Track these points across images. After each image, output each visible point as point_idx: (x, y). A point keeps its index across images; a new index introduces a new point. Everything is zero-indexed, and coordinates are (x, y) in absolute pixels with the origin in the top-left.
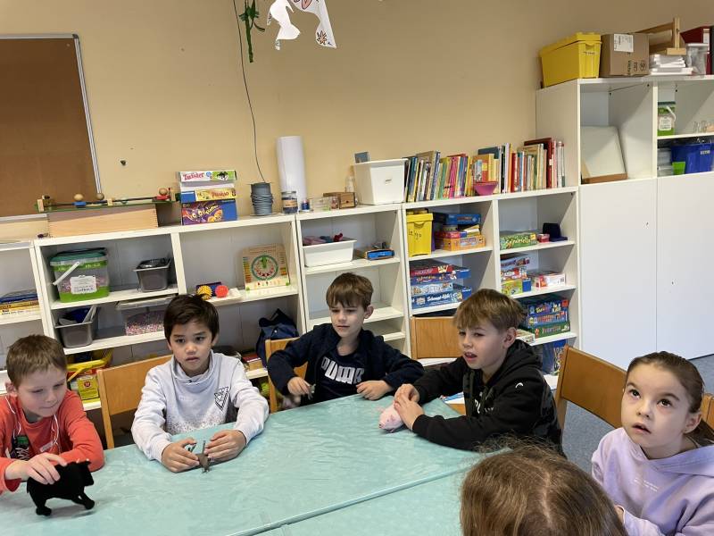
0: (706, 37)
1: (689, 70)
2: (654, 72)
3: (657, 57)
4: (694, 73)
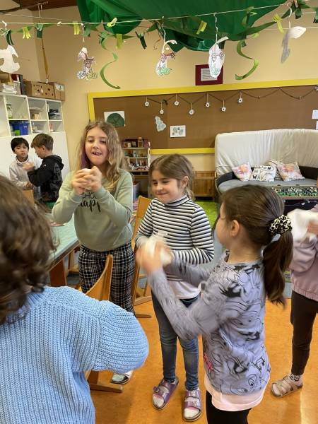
0: (18, 78)
1: (15, 92)
2: (4, 91)
3: (4, 85)
4: (17, 94)
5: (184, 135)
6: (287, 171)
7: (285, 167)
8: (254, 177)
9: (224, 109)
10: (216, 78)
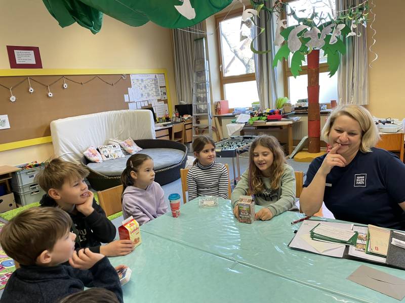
5: (7, 126)
6: (129, 146)
7: (126, 142)
8: (107, 157)
9: (50, 94)
10: (33, 62)
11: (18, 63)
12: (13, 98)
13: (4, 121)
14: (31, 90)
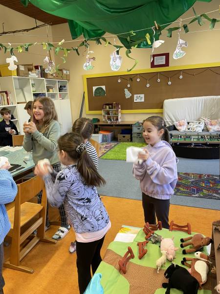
0: (39, 68)
1: (37, 76)
2: (30, 76)
3: (30, 72)
4: (38, 77)
5: (143, 100)
6: (211, 125)
7: (210, 122)
8: (189, 129)
9: (170, 83)
10: (164, 63)
11: (155, 64)
12: (148, 85)
13: (142, 98)
14: (159, 80)
